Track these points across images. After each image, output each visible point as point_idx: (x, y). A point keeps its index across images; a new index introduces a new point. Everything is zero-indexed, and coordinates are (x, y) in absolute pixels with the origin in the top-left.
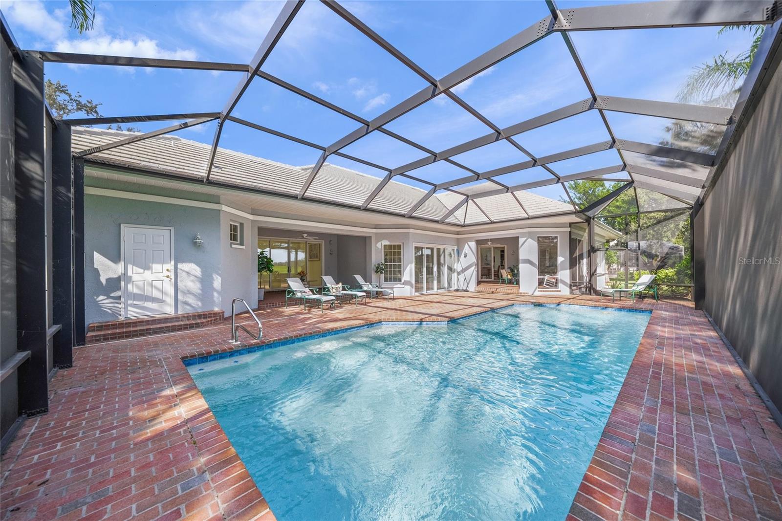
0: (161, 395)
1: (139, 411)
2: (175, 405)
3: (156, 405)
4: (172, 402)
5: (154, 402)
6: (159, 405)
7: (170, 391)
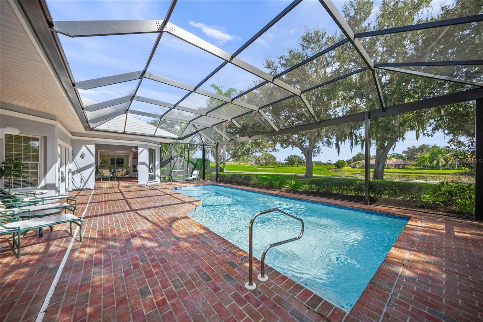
0: (414, 275)
1: (437, 274)
2: (409, 261)
3: (422, 270)
4: (410, 265)
5: (423, 273)
6: (420, 268)
7: (404, 272)
